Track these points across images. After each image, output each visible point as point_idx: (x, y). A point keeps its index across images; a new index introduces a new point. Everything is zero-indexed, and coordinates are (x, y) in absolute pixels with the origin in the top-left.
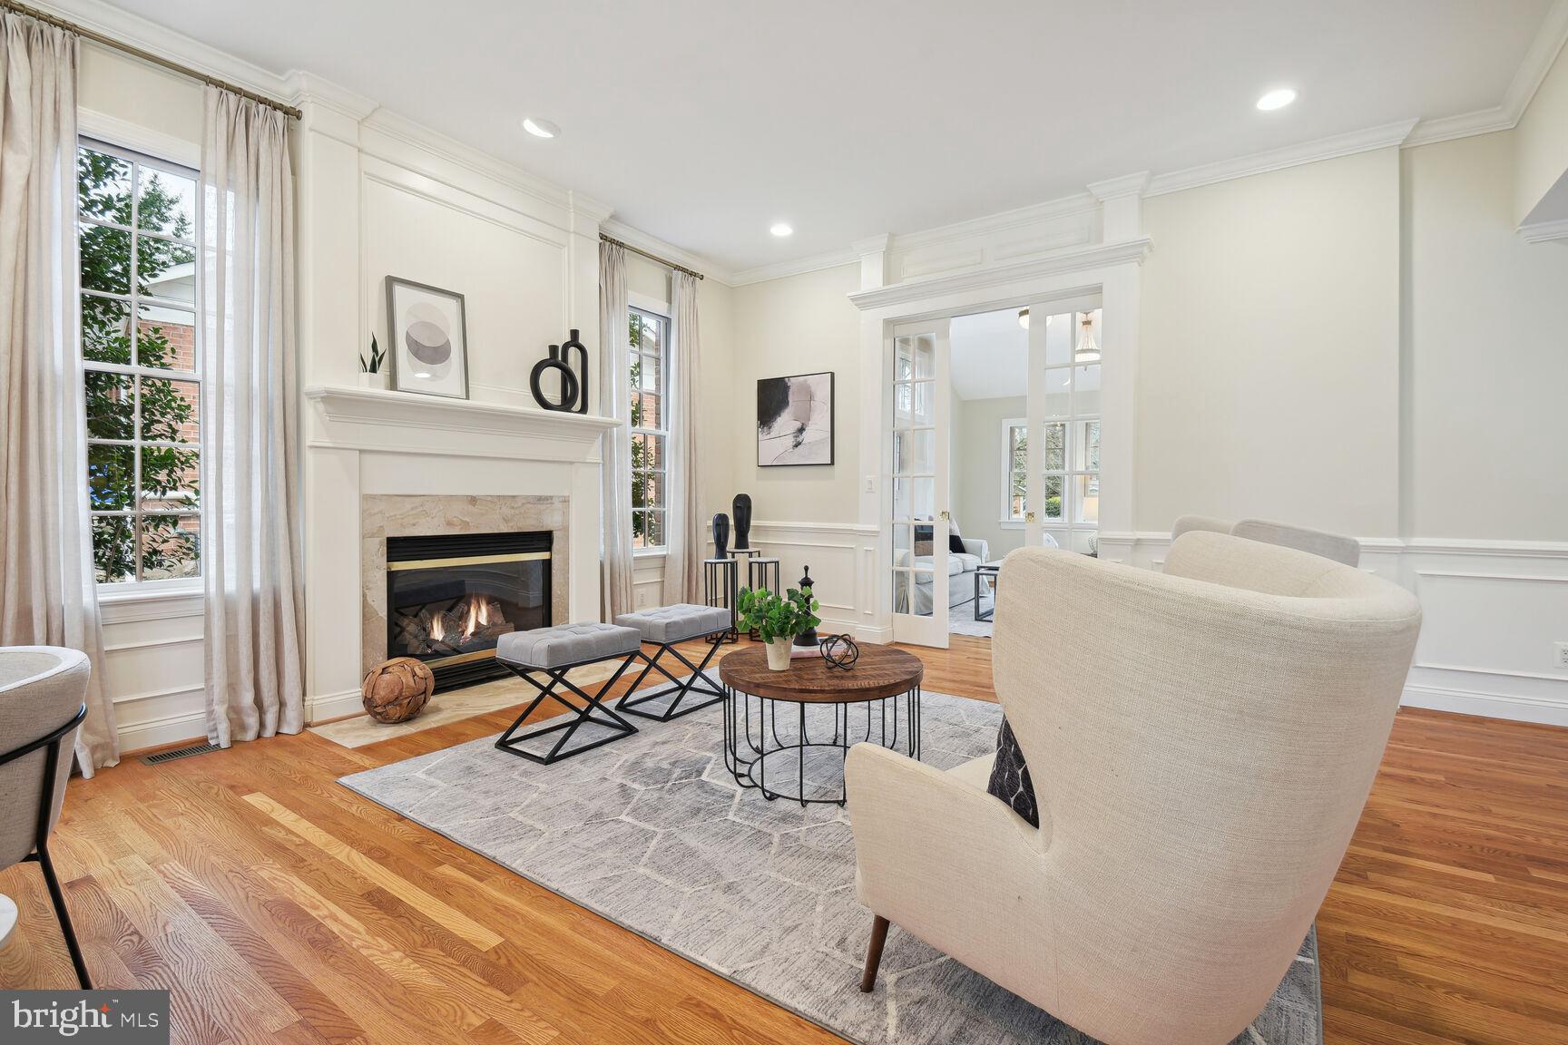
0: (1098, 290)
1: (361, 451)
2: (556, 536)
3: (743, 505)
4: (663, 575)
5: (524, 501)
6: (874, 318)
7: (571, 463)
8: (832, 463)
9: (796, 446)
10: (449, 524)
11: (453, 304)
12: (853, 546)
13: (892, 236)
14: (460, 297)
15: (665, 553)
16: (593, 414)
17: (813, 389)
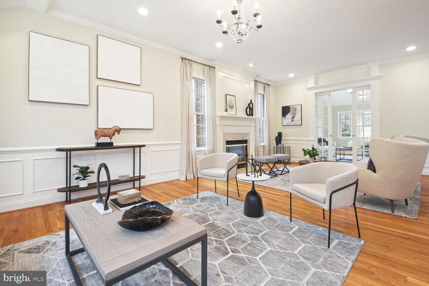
0: (370, 85)
1: (223, 125)
2: (248, 140)
3: (280, 134)
4: (264, 149)
5: (244, 134)
6: (313, 92)
7: (250, 126)
8: (302, 125)
9: (292, 121)
12: (308, 143)
13: (317, 75)
14: (235, 96)
15: (264, 145)
16: (254, 117)
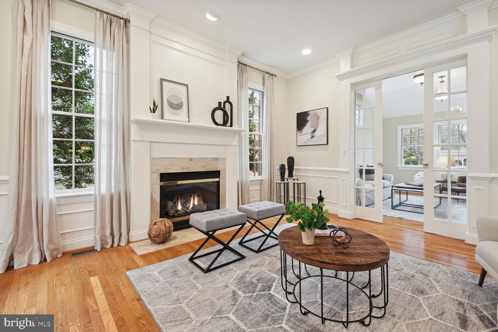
0: (465, 57)
1: (151, 142)
2: (221, 172)
3: (291, 161)
4: (261, 187)
5: (209, 160)
6: (346, 84)
7: (227, 146)
8: (327, 144)
9: (312, 137)
10: (183, 168)
11: (184, 88)
12: (337, 177)
13: (355, 48)
14: (187, 85)
15: (261, 179)
16: (235, 127)
17: (319, 115)
